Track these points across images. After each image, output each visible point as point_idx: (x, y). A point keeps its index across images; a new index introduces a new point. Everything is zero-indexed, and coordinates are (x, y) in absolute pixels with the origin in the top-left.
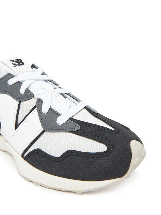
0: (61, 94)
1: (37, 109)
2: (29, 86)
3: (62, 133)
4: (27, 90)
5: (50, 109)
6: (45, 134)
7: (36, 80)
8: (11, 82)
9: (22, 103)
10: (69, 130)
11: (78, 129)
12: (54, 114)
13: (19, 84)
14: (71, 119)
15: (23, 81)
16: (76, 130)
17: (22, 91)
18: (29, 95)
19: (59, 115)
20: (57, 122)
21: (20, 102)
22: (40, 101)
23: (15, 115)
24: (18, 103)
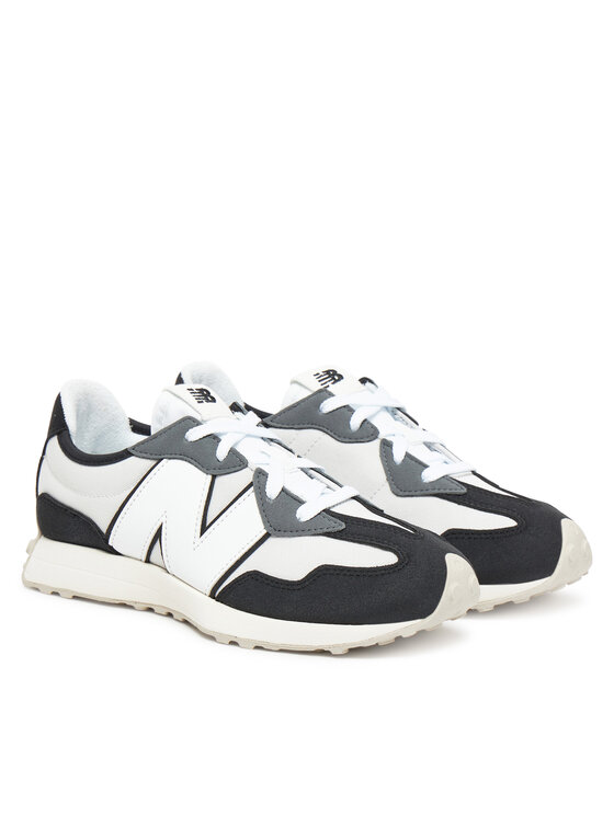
0: (302, 469)
1: (255, 491)
2: (236, 444)
3: (307, 538)
4: (233, 452)
5: (283, 490)
6: (270, 541)
7: (248, 436)
8: (194, 435)
9: (218, 480)
10: (321, 531)
11: (341, 528)
12: (290, 500)
13: (214, 439)
14: (327, 511)
15: (222, 434)
16: (336, 529)
17: (222, 453)
18: (236, 462)
19: (301, 502)
20: (298, 516)
21: (214, 477)
22: (261, 475)
23: (203, 504)
24: (210, 477)
